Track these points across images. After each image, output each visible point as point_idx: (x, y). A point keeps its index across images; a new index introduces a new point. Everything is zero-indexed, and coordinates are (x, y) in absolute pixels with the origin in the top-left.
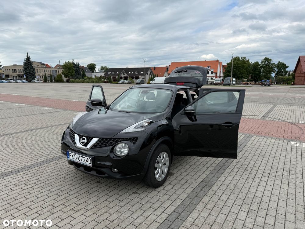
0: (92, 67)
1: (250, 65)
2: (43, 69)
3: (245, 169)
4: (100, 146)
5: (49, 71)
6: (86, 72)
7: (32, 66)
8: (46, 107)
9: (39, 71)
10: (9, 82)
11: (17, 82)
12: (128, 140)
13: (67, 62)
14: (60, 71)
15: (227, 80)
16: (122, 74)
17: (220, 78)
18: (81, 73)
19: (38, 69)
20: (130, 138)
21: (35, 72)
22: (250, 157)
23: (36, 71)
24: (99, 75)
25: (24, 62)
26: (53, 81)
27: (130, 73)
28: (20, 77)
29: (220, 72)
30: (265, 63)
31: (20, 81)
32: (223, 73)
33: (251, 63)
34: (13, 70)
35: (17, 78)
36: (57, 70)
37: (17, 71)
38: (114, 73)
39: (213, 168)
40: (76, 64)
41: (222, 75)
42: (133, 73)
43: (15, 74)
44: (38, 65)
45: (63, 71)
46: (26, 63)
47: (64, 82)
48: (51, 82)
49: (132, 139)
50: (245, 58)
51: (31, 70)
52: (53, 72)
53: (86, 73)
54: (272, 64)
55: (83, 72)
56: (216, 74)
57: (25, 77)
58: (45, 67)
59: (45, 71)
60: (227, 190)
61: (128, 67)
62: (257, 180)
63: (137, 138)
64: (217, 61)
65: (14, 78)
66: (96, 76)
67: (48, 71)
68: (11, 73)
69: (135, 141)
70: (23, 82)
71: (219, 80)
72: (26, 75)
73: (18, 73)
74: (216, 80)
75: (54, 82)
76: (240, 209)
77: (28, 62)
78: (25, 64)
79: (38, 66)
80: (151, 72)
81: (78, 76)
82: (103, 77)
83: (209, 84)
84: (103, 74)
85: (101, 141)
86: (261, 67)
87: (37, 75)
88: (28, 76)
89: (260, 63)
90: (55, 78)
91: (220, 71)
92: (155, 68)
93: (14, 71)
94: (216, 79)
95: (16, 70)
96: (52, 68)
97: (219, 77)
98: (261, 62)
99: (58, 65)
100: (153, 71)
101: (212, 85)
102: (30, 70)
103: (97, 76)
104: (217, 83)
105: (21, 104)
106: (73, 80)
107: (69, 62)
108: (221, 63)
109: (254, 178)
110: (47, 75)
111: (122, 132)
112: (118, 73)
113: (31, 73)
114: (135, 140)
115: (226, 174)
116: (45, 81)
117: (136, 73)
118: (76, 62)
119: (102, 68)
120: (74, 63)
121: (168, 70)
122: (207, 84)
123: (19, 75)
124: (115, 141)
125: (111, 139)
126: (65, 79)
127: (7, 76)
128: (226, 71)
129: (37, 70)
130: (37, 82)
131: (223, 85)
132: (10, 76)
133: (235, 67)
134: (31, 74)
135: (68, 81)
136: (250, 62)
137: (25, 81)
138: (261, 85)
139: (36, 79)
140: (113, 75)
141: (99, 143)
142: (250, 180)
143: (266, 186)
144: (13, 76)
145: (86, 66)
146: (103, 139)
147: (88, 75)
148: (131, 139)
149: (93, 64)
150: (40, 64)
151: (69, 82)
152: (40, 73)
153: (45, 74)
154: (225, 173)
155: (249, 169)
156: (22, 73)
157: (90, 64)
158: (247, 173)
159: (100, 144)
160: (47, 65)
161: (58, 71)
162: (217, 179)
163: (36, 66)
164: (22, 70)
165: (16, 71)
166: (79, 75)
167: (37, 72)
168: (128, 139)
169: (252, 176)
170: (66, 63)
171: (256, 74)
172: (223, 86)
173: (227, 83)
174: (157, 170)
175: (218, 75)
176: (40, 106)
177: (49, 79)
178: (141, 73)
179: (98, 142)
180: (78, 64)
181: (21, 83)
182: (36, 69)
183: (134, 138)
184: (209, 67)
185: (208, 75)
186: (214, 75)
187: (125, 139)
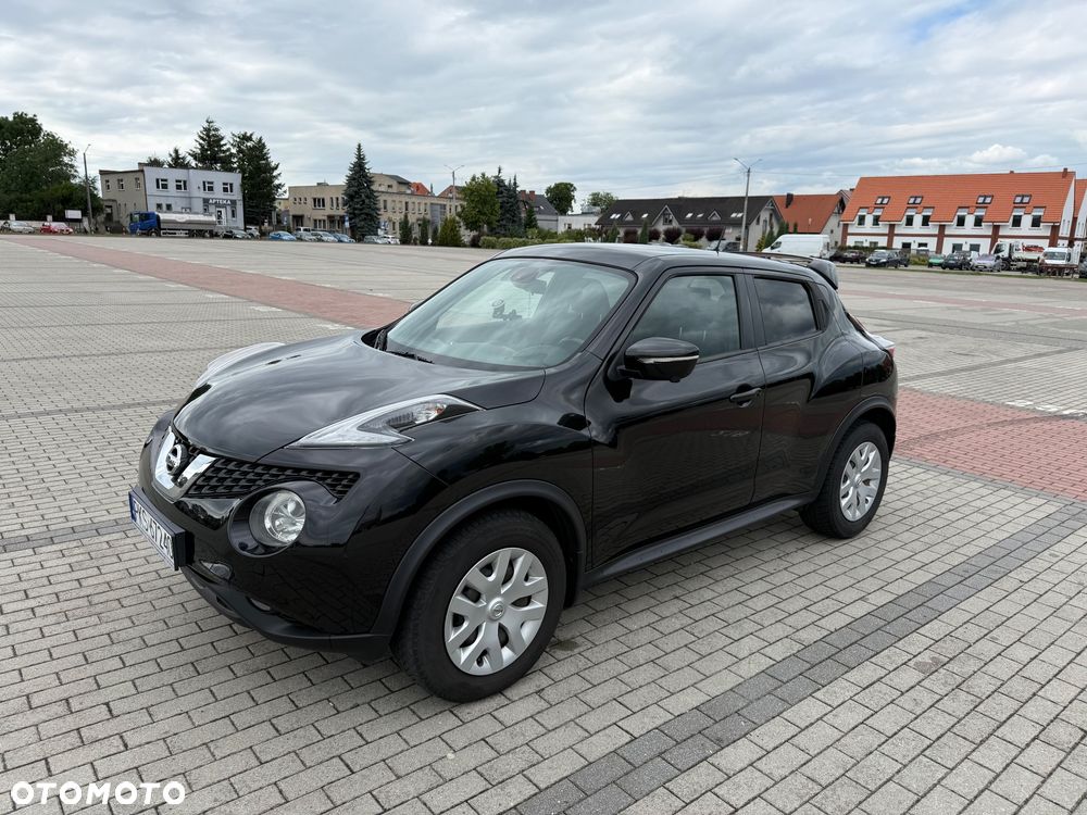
0: (561, 197)
2: (404, 199)
3: (960, 680)
4: (214, 493)
5: (422, 207)
6: (540, 212)
7: (372, 187)
8: (336, 322)
9: (389, 205)
10: (300, 239)
11: (320, 240)
12: (319, 479)
13: (479, 175)
14: (454, 207)
16: (662, 221)
17: (1071, 245)
18: (523, 215)
19: (389, 199)
20: (328, 473)
21: (379, 209)
22: (1022, 623)
23: (381, 205)
24: (579, 224)
25: (349, 173)
26: (430, 241)
27: (690, 215)
28: (334, 222)
29: (1075, 218)
31: (332, 238)
34: (315, 200)
35: (324, 227)
36: (445, 205)
37: (327, 202)
38: (630, 218)
39: (797, 647)
40: (507, 183)
41: (1081, 232)
42: (700, 216)
43: (321, 214)
44: (389, 186)
45: (462, 206)
46: (354, 179)
47: (465, 246)
48: (424, 243)
49: (335, 476)
51: (367, 201)
52: (432, 211)
53: (538, 217)
55: (530, 213)
56: (1055, 229)
57: (347, 224)
58: (409, 192)
59: (410, 206)
60: (798, 781)
61: (686, 196)
62: (994, 755)
63: (357, 475)
64: (1066, 173)
65: (316, 227)
66: (569, 228)
67: (417, 205)
68: (307, 210)
69: (345, 486)
70: (340, 241)
71: (1062, 256)
72: (350, 219)
73: (328, 211)
74: (1052, 256)
75: (432, 245)
77: (359, 174)
78: (351, 179)
79: (390, 190)
80: (771, 215)
81: (510, 226)
82: (594, 230)
83: (1018, 270)
84: (592, 221)
85: (219, 470)
87: (383, 218)
88: (357, 220)
90: (435, 231)
91: (1074, 215)
92: (790, 198)
93: (319, 202)
94: (1052, 249)
95: (323, 200)
96: (433, 196)
97: (1066, 242)
99: (450, 189)
100: (783, 211)
101: (1030, 274)
102: (363, 201)
103: (573, 227)
104: (1053, 267)
105: (274, 309)
106: (493, 239)
107: (483, 175)
109: (982, 742)
110: (412, 219)
111: (303, 441)
112: (645, 216)
113: (366, 211)
114: (345, 482)
115: (840, 690)
116: (406, 239)
117: (714, 218)
118: (507, 178)
119: (596, 200)
120: (503, 181)
121: (842, 205)
122: (1009, 270)
123: (331, 218)
124: (266, 477)
125: (254, 465)
126: (466, 235)
127: (299, 219)
129: (385, 201)
130: (379, 241)
131: (1077, 276)
132: (306, 221)
134: (367, 214)
135: (475, 244)
137: (346, 238)
139: (380, 232)
140: (629, 222)
141: (210, 478)
142: (951, 751)
143: (1026, 802)
144: (315, 221)
145: (543, 193)
146: (229, 460)
147: (544, 222)
148: (337, 477)
149: (566, 184)
150: (394, 183)
151: (479, 247)
152: (391, 211)
153: (406, 216)
154: (836, 686)
155: (982, 685)
156: (341, 212)
157: (557, 186)
158: (961, 703)
159: (213, 482)
160: (419, 187)
161: (448, 208)
162: (780, 706)
163: (383, 189)
164: (340, 201)
165: (324, 205)
166: (514, 221)
167: (385, 208)
168: (319, 475)
169: (976, 727)
170: (474, 179)
172: (1076, 280)
174: (465, 625)
175: (1065, 231)
176: (324, 319)
177: (416, 233)
178: (734, 215)
179: (208, 474)
180: (515, 183)
181: (333, 242)
182: (382, 198)
183: (343, 474)
184: (1026, 200)
185: (1016, 232)
186: (1044, 230)
187: (304, 473)
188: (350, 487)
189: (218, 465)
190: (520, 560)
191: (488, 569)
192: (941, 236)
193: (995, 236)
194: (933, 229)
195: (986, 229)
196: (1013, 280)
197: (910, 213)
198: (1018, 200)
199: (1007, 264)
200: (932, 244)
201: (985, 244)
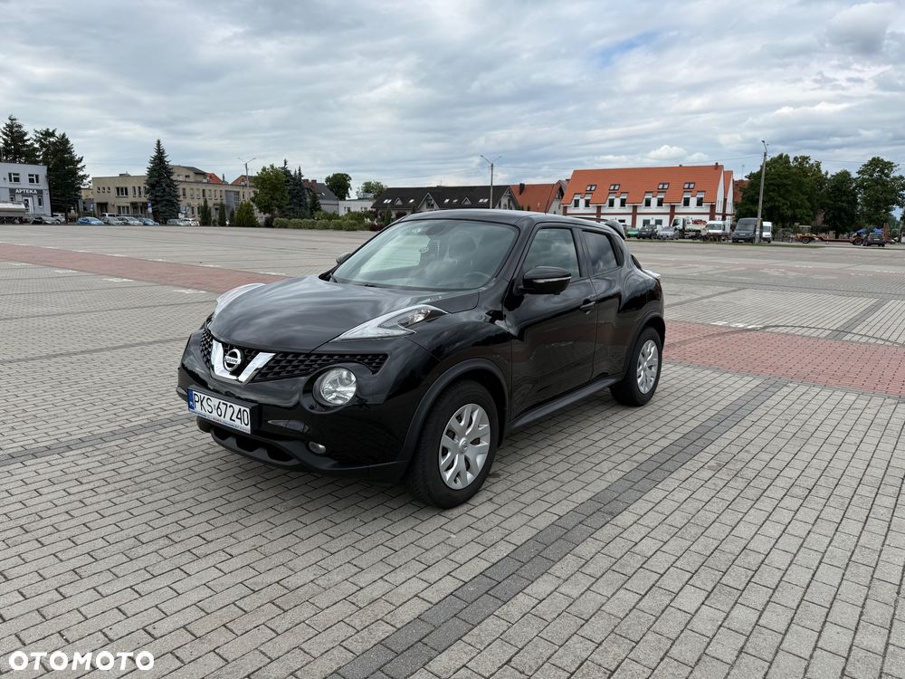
0: (339, 185)
1: (820, 179)
2: (201, 187)
3: (735, 472)
4: (278, 376)
5: (218, 194)
6: (323, 198)
7: (172, 177)
8: (189, 288)
9: (188, 192)
10: (107, 224)
11: (126, 224)
12: (359, 360)
13: (268, 167)
14: (248, 194)
15: (746, 225)
16: (425, 205)
17: (724, 219)
18: (308, 200)
19: (187, 187)
20: (364, 356)
21: (179, 196)
22: (760, 442)
23: (181, 193)
24: (357, 208)
25: (150, 165)
26: (227, 223)
27: (447, 200)
28: (137, 209)
29: (725, 200)
30: (871, 176)
31: (138, 222)
32: (736, 205)
33: (827, 173)
34: (118, 189)
35: (128, 213)
36: (238, 192)
37: (130, 191)
38: (399, 203)
39: (635, 465)
40: (293, 173)
41: (730, 209)
42: (455, 201)
43: (125, 201)
44: (186, 176)
45: (255, 193)
46: (155, 170)
47: (259, 226)
48: (222, 224)
49: (370, 357)
50: (805, 159)
51: (167, 189)
52: (227, 196)
53: (321, 201)
54: (895, 178)
55: (315, 198)
56: (713, 207)
57: (150, 210)
58: (205, 181)
59: (207, 193)
60: (664, 527)
61: (443, 185)
62: (766, 505)
63: (385, 356)
64: (717, 167)
65: (120, 212)
66: (349, 210)
67: (213, 192)
68: (111, 198)
69: (377, 363)
70: (145, 224)
71: (719, 227)
72: (153, 205)
73: (131, 198)
74: (712, 227)
75: (230, 226)
76: (689, 580)
77: (160, 166)
78: (152, 171)
79: (188, 180)
80: (509, 201)
81: (297, 208)
82: (371, 212)
83: (690, 238)
84: (369, 205)
85: (279, 361)
86: (860, 186)
87: (183, 204)
88: (159, 206)
89: (854, 175)
90: (232, 214)
91: (724, 197)
92: (522, 186)
93: (122, 191)
94: (712, 222)
95: (126, 189)
96: (227, 184)
97: (721, 217)
98: (859, 173)
99: (243, 178)
100: (518, 197)
101: (698, 241)
102: (164, 189)
103: (352, 210)
104: (714, 235)
105: (125, 280)
106: (285, 220)
107: (272, 166)
108: (730, 174)
109: (758, 500)
110: (210, 204)
111: (342, 337)
112: (412, 201)
113: (168, 198)
114: (377, 361)
115: (670, 483)
116: (206, 221)
117: (466, 203)
118: (293, 169)
119: (368, 188)
120: (289, 171)
121: (561, 193)
122: (684, 238)
123: (134, 205)
124: (319, 362)
125: (308, 355)
126: (261, 217)
127: (103, 207)
128: (743, 199)
129: (184, 189)
130: (181, 224)
131: (730, 241)
132: (110, 207)
133: (772, 187)
134: (168, 201)
135: (268, 224)
136: (823, 173)
137: (150, 222)
138: (854, 243)
139: (181, 216)
140: (399, 206)
141: (273, 367)
142: (743, 505)
143: (789, 523)
144: (119, 207)
145: (324, 182)
146: (286, 354)
147: (327, 206)
148: (366, 358)
149: (342, 175)
150: (191, 174)
151: (273, 227)
152: (190, 198)
153: (206, 202)
154: (668, 481)
155: (749, 474)
156: (144, 199)
157: (335, 176)
158: (740, 483)
159: (277, 369)
160: (212, 176)
161: (241, 194)
162: (639, 494)
163: (181, 178)
164: (142, 189)
165: (126, 194)
166: (301, 205)
167: (184, 195)
168: (359, 357)
169: (752, 493)
170: (264, 169)
171: (840, 209)
172: (730, 244)
173: (743, 234)
174: (449, 454)
175: (719, 209)
176: (175, 286)
177: (215, 216)
178: (481, 201)
179: (271, 364)
180: (300, 173)
181: (139, 225)
182: (181, 187)
183: (376, 356)
184: (692, 186)
185: (686, 210)
186: (705, 209)
187: (347, 357)
188: (382, 363)
189: (278, 358)
190: (476, 413)
191: (459, 418)
192: (634, 214)
193: (672, 214)
194: (628, 209)
195: (665, 209)
196: (688, 245)
197: (612, 197)
198: (686, 186)
199: (682, 234)
200: (629, 220)
201: (666, 219)
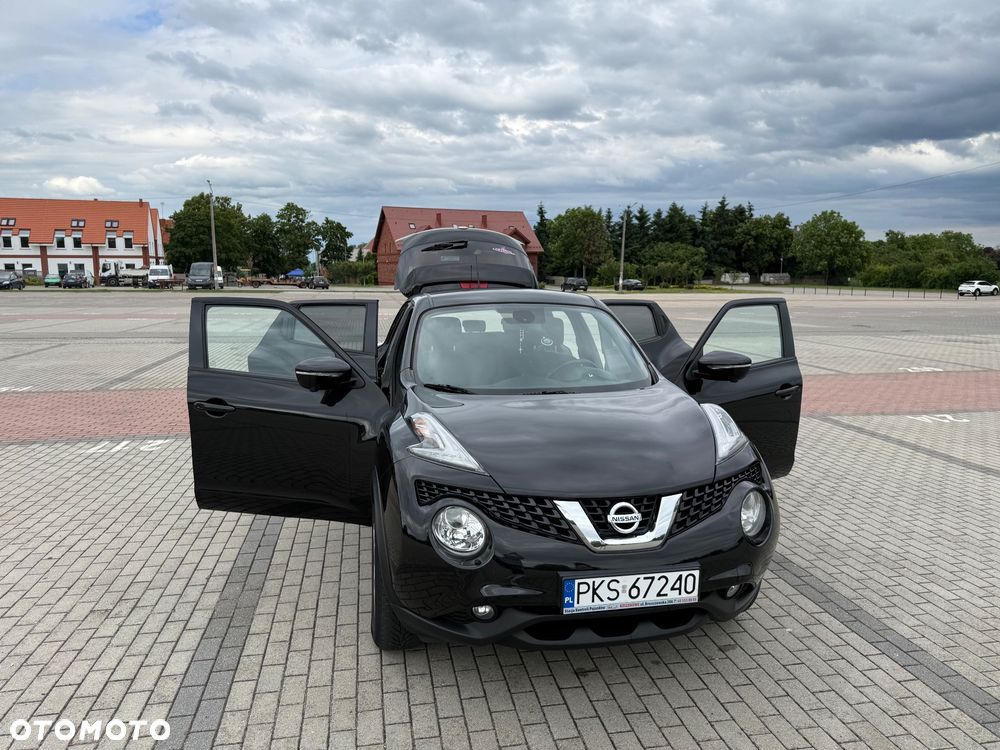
1: (243, 221)
15: (200, 270)
17: (158, 263)
29: (156, 241)
30: (289, 220)
32: (165, 247)
33: (250, 216)
41: (161, 253)
50: (227, 200)
54: (309, 224)
56: (145, 250)
64: (142, 204)
74: (152, 272)
83: (126, 285)
86: (281, 231)
89: (274, 219)
91: (155, 239)
94: (155, 267)
97: (154, 260)
98: (278, 217)
104: (161, 281)
108: (155, 212)
122: (118, 285)
128: (172, 240)
133: (202, 229)
136: (247, 216)
138: (300, 286)
171: (268, 252)
173: (199, 280)
175: (151, 252)
184: (115, 224)
185: (113, 252)
186: (136, 251)
192: (44, 257)
193: (96, 257)
194: (33, 250)
195: (85, 250)
196: (117, 294)
197: (6, 234)
198: (108, 224)
199: (114, 281)
200: (37, 265)
201: (89, 265)
